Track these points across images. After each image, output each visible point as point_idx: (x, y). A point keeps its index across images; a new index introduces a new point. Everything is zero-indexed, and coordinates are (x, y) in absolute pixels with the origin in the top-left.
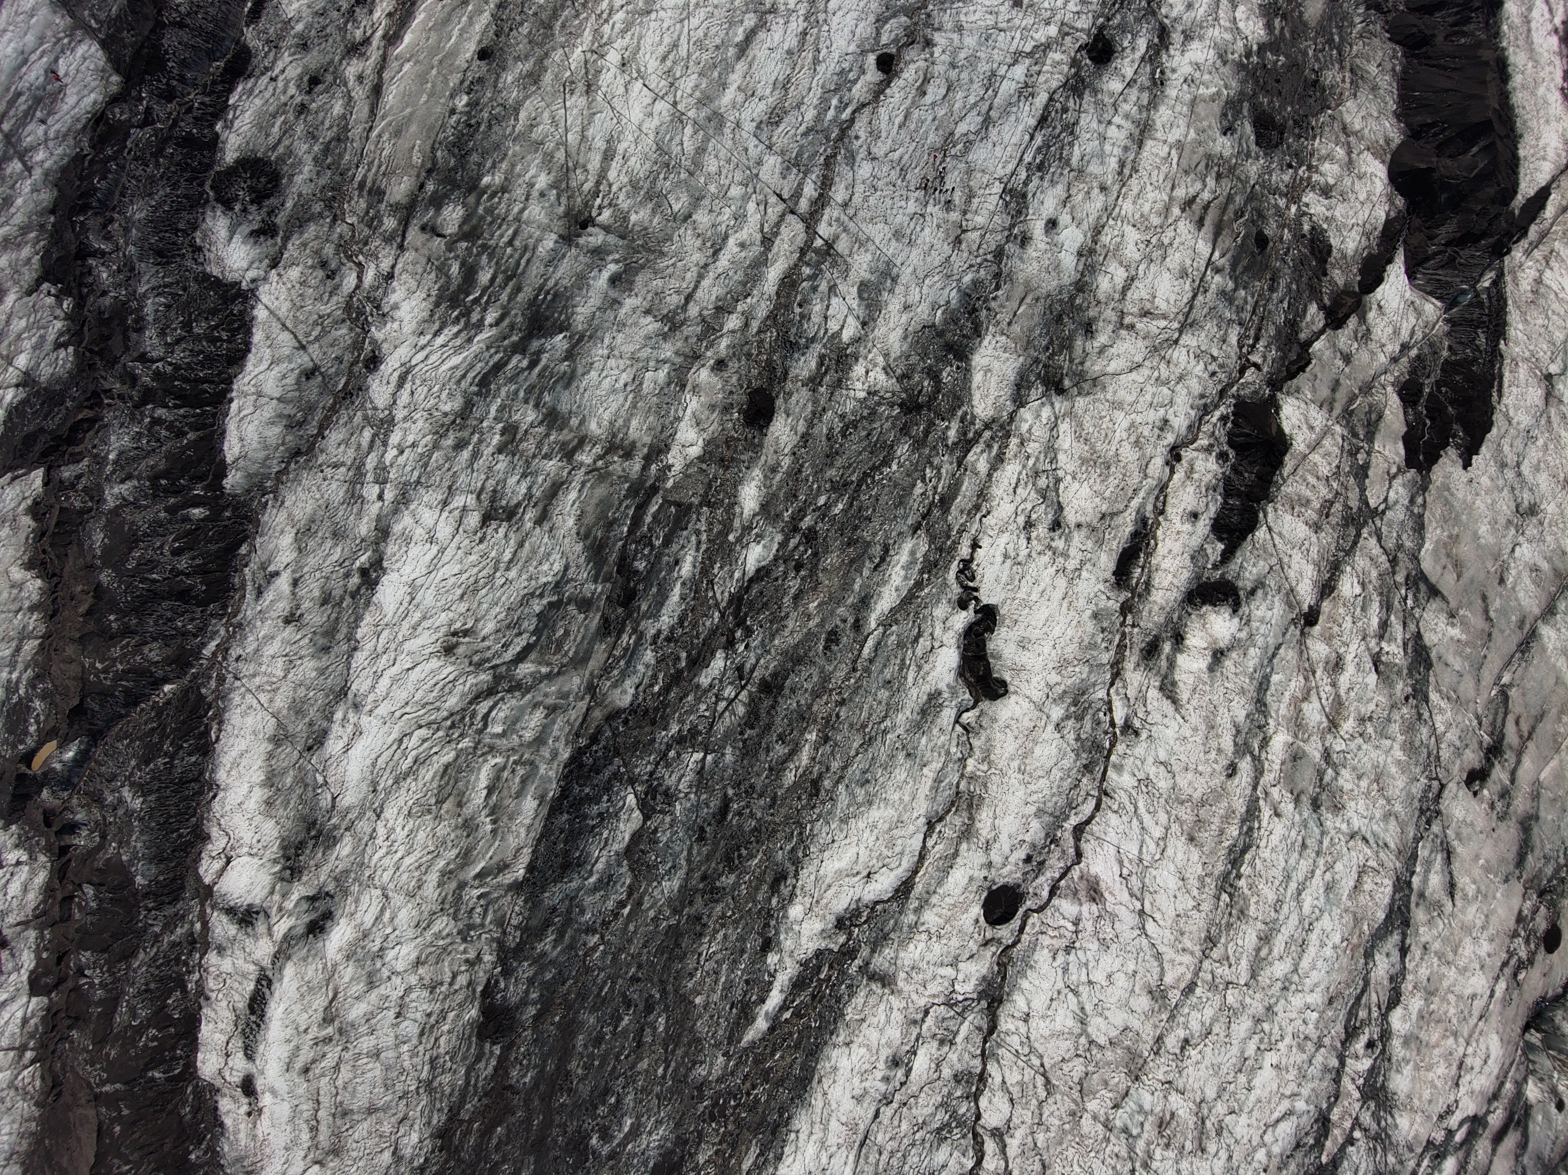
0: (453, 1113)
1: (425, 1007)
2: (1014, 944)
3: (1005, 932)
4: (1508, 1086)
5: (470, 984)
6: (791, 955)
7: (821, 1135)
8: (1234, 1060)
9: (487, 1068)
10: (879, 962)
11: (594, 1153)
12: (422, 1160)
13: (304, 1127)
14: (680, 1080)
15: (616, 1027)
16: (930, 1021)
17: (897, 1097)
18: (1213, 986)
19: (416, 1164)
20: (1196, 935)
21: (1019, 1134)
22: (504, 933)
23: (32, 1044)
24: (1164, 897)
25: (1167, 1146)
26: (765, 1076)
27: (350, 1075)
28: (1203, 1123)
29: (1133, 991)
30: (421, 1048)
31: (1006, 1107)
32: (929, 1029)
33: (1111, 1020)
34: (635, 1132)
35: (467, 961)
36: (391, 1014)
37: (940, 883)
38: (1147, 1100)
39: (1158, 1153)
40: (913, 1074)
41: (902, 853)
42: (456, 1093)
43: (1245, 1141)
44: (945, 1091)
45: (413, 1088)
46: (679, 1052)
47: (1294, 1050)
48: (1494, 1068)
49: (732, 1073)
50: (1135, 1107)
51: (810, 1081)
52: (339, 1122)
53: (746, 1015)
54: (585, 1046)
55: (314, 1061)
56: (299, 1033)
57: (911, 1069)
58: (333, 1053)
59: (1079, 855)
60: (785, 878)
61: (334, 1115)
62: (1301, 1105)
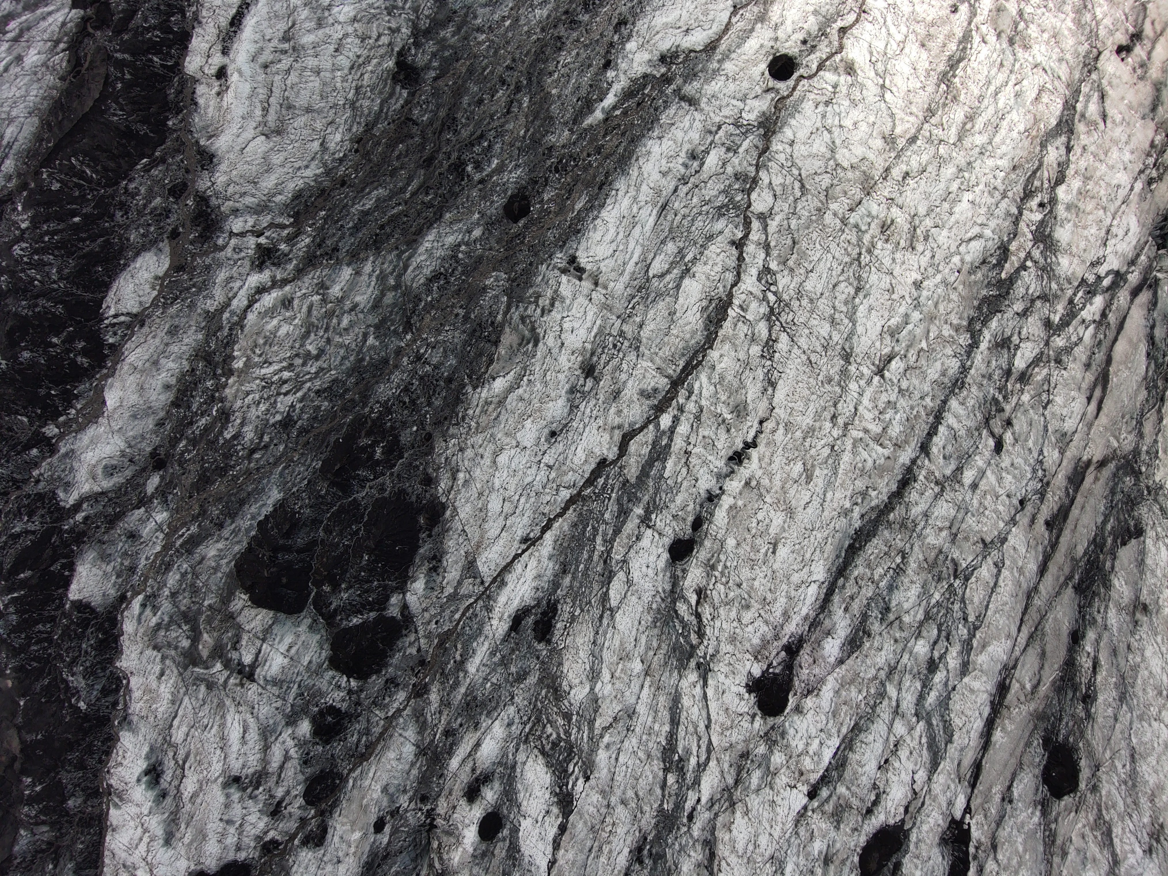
0: (369, 127)
1: (356, 50)
2: (788, 96)
3: (783, 87)
4: (1143, 257)
5: (390, 44)
6: (625, 72)
7: (634, 193)
8: (941, 192)
9: (396, 104)
10: (689, 89)
11: (468, 176)
12: (341, 155)
13: (258, 105)
14: (536, 142)
15: (493, 96)
16: (721, 133)
17: (692, 180)
18: (929, 140)
19: (336, 156)
20: (921, 105)
21: (778, 218)
22: (418, 18)
23: (66, 39)
24: (900, 77)
25: (887, 241)
26: (598, 150)
27: (297, 80)
28: (915, 230)
29: (871, 135)
30: (350, 77)
31: (770, 200)
32: (720, 138)
33: (854, 151)
34: (500, 169)
35: (390, 28)
36: (332, 48)
37: (739, 46)
38: (875, 209)
39: (879, 245)
40: (705, 166)
41: (713, 21)
42: (372, 115)
43: (945, 247)
44: (727, 182)
45: (341, 103)
46: (537, 123)
47: (986, 194)
48: (1133, 239)
49: (574, 143)
50: (865, 212)
51: (630, 158)
52: (284, 112)
53: (588, 106)
54: (469, 105)
55: (272, 62)
56: (264, 40)
57: (703, 163)
58: (286, 62)
59: (841, 48)
60: (626, 24)
61: (281, 105)
62: (988, 233)
